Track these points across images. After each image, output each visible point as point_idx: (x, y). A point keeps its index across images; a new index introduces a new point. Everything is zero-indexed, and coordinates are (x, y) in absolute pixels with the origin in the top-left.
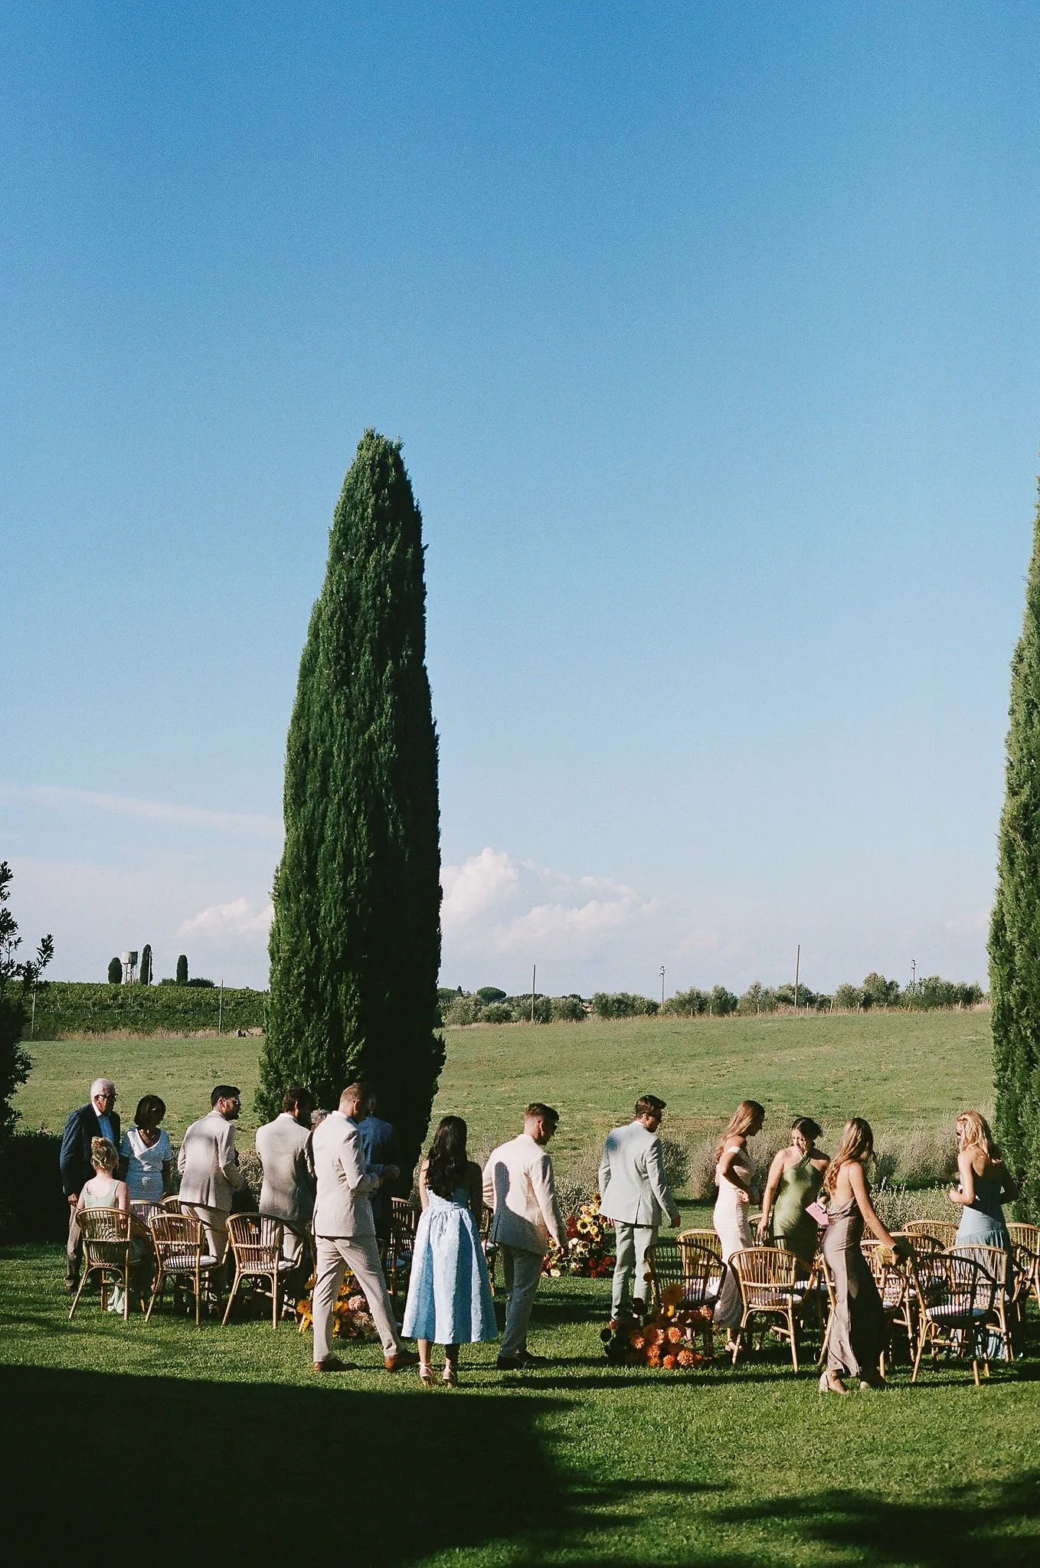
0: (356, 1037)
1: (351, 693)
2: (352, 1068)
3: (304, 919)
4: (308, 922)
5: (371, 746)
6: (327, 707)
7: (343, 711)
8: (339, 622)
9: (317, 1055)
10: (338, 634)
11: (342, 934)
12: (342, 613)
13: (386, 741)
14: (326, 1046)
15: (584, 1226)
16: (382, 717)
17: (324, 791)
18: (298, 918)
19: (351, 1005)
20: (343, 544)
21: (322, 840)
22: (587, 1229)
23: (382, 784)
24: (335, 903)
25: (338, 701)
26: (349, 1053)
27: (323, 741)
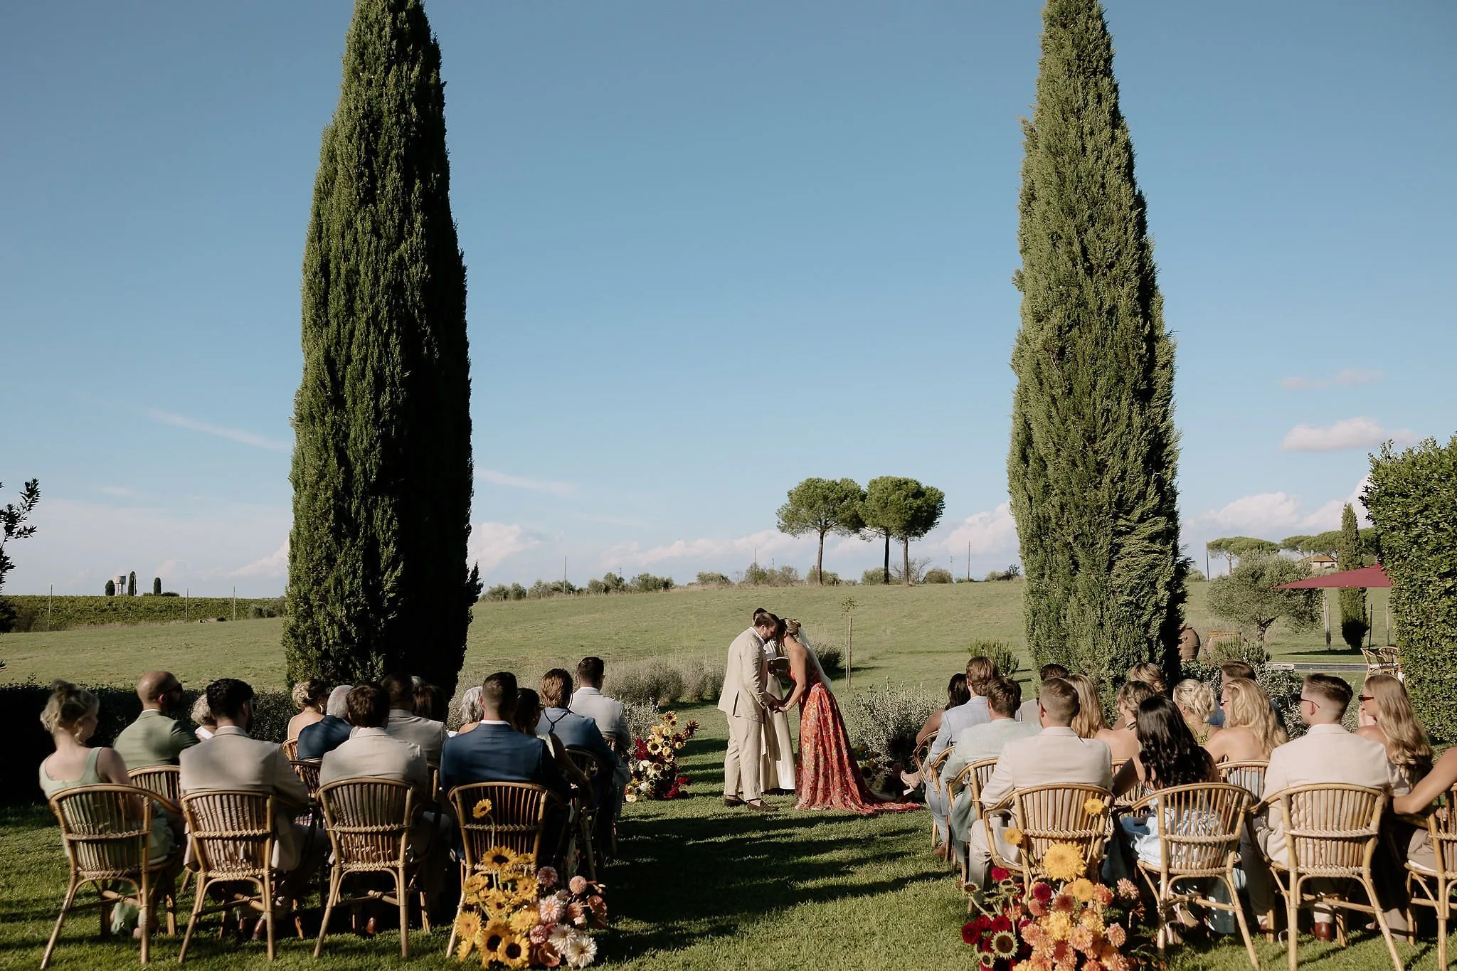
0: (394, 563)
1: (377, 211)
2: (391, 595)
3: (330, 443)
4: (336, 446)
5: (400, 265)
6: (349, 224)
7: (369, 229)
8: (360, 138)
9: (351, 583)
10: (359, 150)
11: (375, 455)
12: (362, 130)
13: (417, 261)
14: (360, 573)
15: (655, 747)
16: (412, 235)
17: (350, 310)
18: (325, 442)
19: (388, 530)
20: (360, 64)
21: (349, 360)
22: (659, 750)
23: (414, 305)
24: (367, 423)
25: (363, 219)
26: (387, 581)
27: (347, 259)
